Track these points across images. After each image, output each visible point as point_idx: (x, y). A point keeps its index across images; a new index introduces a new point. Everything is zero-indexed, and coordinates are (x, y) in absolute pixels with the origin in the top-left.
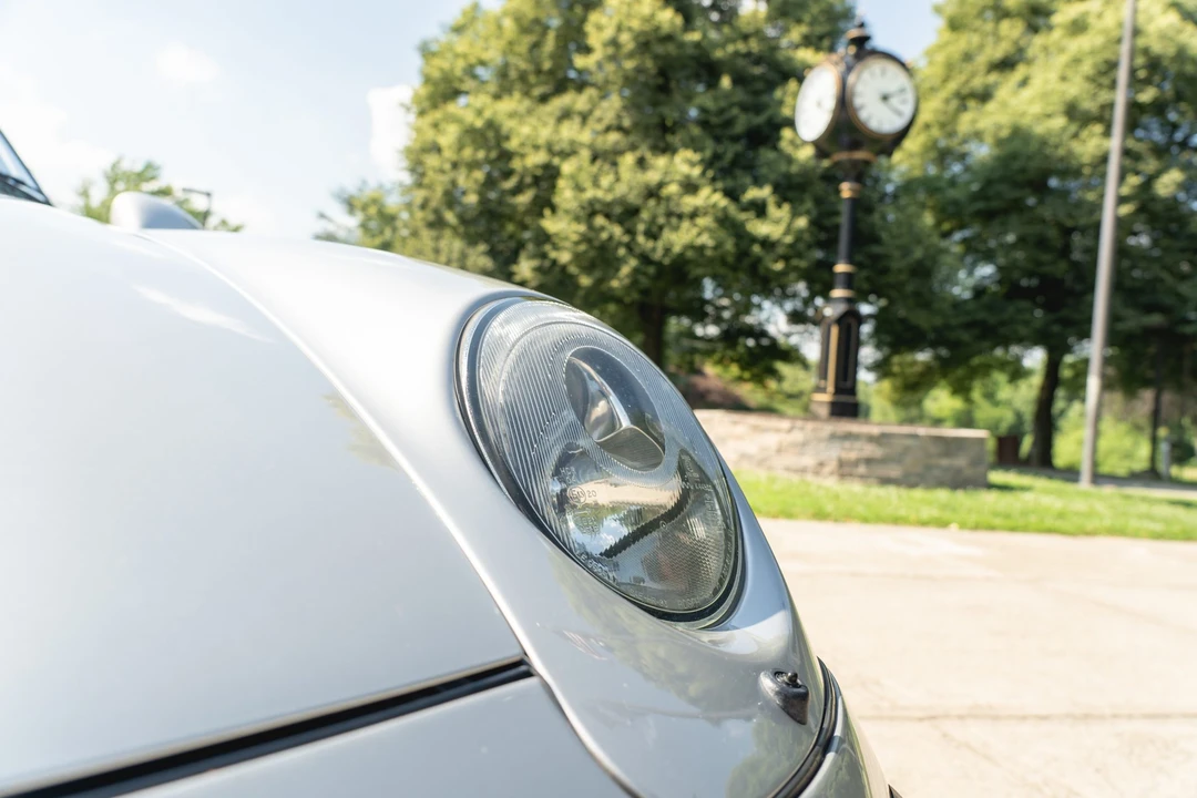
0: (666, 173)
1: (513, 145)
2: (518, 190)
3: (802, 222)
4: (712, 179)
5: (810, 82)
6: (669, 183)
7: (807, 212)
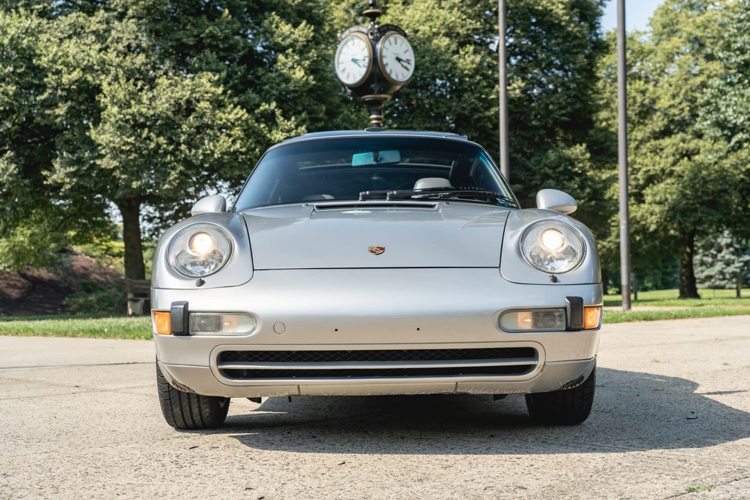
0: (193, 91)
1: (44, 62)
2: (51, 104)
4: (231, 97)
5: (346, 44)
6: (198, 101)
7: (304, 121)
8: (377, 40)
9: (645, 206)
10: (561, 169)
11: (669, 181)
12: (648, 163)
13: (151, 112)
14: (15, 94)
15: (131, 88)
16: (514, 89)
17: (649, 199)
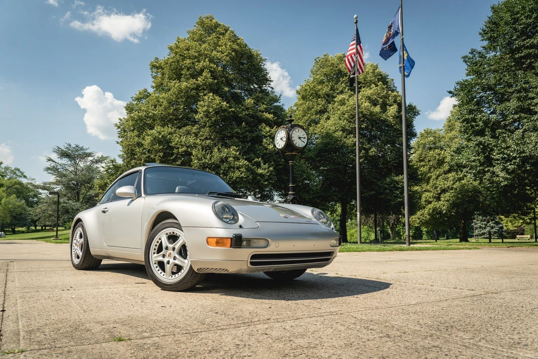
0: (227, 154)
1: (173, 144)
3: (271, 169)
4: (242, 156)
5: (279, 132)
6: (230, 157)
7: (273, 165)
8: (290, 131)
9: (441, 202)
10: (392, 185)
11: (451, 191)
12: (441, 183)
13: (210, 162)
14: (163, 156)
15: (204, 152)
16: (372, 152)
17: (442, 199)
